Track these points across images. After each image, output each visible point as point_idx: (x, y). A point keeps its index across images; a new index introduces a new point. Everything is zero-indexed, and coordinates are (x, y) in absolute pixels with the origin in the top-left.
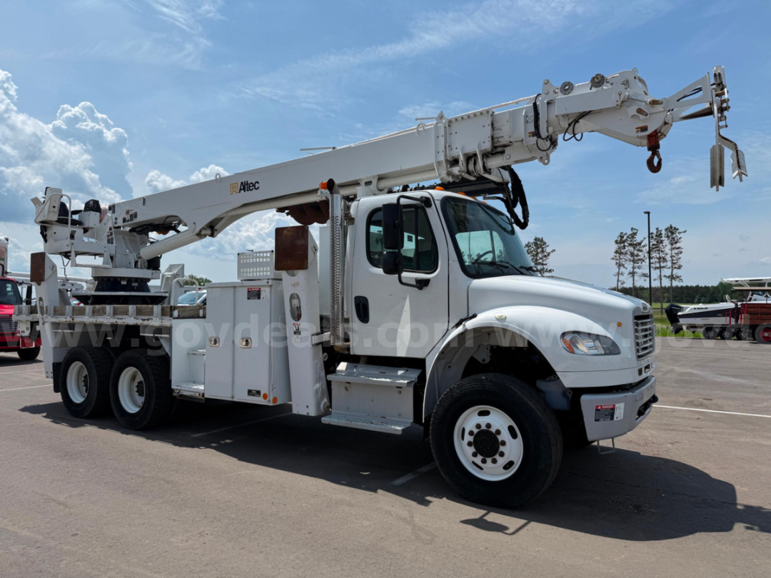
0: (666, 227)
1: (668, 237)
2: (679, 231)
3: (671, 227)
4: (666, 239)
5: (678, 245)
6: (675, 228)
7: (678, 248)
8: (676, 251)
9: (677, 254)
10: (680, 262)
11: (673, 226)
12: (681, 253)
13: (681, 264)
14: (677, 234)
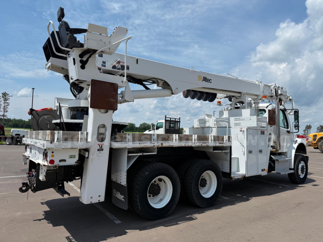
0: (3, 93)
1: (3, 97)
2: (9, 95)
3: (5, 93)
4: (2, 98)
5: (8, 101)
6: (7, 94)
7: (7, 103)
8: (7, 104)
9: (7, 105)
10: (7, 109)
11: (6, 93)
12: (9, 105)
13: (8, 110)
14: (8, 97)
